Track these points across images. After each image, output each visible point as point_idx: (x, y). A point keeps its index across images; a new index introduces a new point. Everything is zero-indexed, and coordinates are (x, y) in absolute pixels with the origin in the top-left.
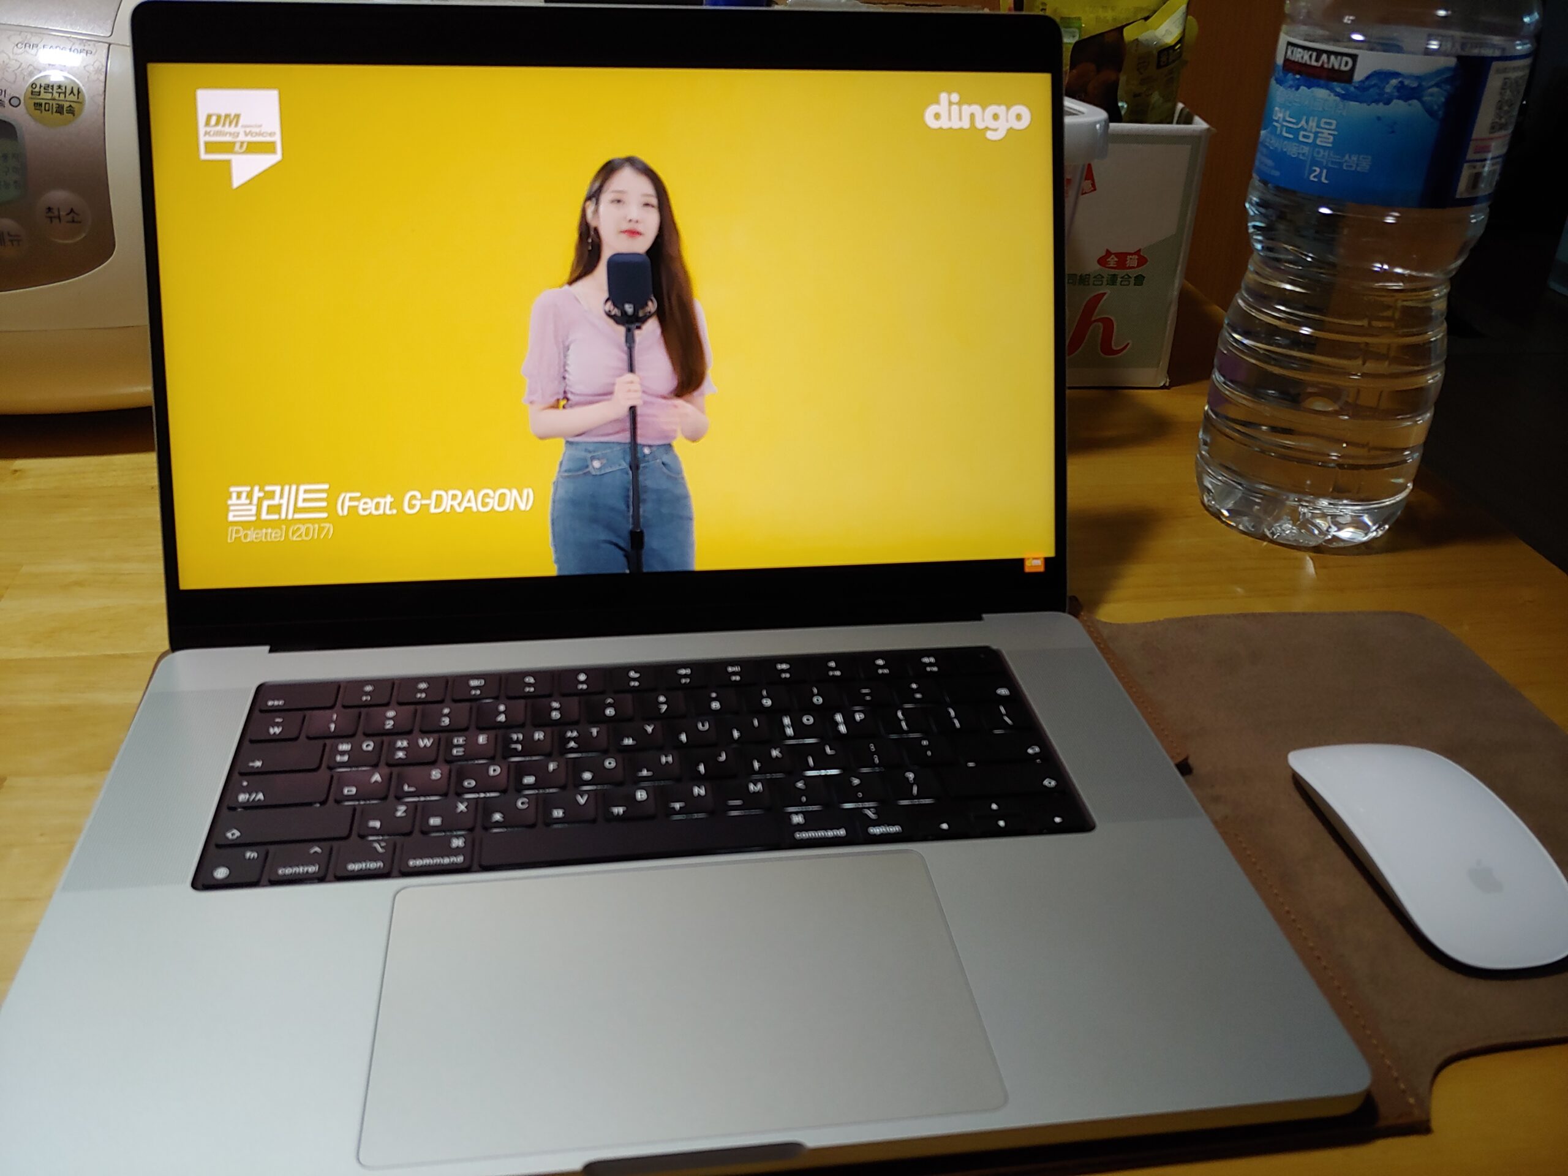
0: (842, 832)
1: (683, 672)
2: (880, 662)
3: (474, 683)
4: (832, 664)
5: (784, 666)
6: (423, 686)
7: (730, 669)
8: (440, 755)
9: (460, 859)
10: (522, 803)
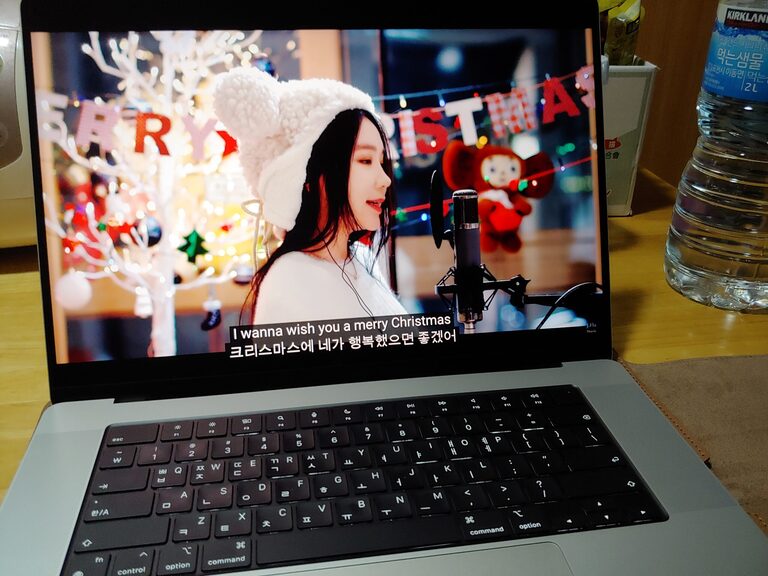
0: (501, 529)
1: (378, 409)
2: (504, 398)
3: (245, 421)
4: (473, 401)
5: (443, 403)
6: (212, 424)
7: (408, 406)
8: (226, 477)
9: (243, 559)
10: (283, 512)
